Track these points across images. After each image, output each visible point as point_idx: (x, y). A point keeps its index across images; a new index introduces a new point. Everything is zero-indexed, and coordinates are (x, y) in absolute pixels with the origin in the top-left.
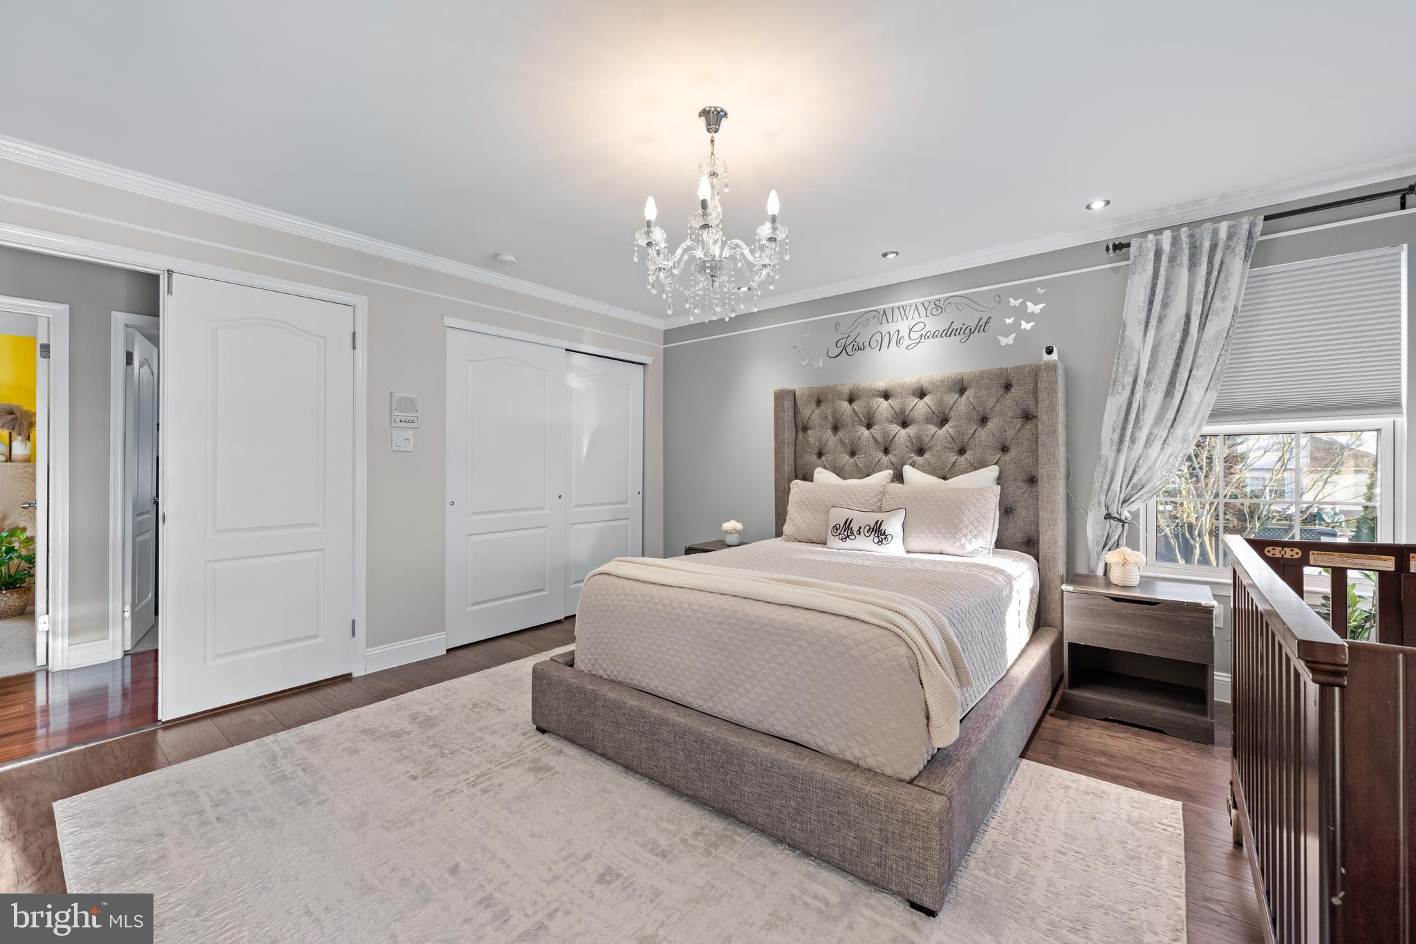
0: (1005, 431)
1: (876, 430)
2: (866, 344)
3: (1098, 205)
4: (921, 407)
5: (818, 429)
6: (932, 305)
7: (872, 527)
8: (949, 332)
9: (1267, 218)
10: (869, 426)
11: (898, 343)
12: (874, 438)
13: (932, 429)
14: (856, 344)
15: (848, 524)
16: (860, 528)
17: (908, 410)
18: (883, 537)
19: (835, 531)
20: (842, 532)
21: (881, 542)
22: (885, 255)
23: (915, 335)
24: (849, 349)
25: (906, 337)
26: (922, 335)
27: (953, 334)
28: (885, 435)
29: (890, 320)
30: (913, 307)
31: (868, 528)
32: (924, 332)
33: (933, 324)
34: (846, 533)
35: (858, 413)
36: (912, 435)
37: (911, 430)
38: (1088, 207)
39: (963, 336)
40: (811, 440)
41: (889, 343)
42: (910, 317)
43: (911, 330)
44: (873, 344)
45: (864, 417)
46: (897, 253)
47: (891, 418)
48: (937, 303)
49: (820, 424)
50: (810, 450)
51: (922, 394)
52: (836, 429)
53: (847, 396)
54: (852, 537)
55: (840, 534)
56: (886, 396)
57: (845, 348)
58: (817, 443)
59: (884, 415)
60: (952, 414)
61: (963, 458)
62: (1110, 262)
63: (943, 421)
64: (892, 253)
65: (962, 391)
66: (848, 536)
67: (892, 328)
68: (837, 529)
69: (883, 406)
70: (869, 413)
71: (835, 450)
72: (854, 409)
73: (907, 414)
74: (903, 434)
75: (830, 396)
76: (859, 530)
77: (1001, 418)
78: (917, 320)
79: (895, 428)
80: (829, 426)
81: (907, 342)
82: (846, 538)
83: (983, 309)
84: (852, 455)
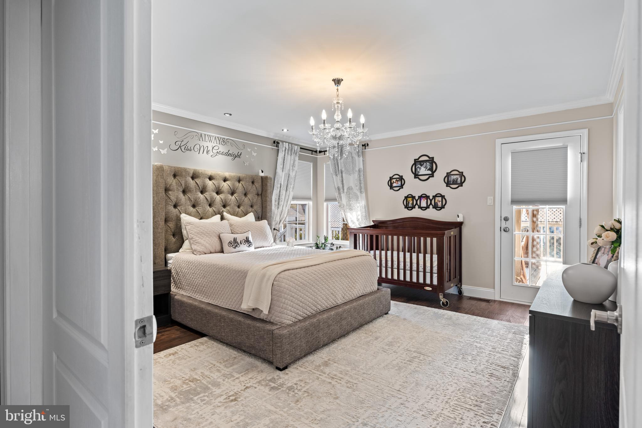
0: (253, 199)
1: (207, 195)
2: (192, 148)
3: (285, 130)
4: (225, 186)
5: (176, 191)
6: (221, 140)
7: (245, 240)
8: (228, 154)
9: (301, 148)
10: (202, 192)
11: (207, 152)
12: (206, 199)
13: (230, 196)
14: (187, 147)
15: (235, 240)
16: (241, 241)
17: (221, 187)
18: (250, 244)
19: (230, 244)
20: (234, 244)
21: (250, 246)
22: (225, 114)
23: (215, 151)
24: (183, 148)
25: (211, 151)
26: (217, 152)
27: (229, 155)
28: (212, 198)
29: (204, 140)
30: (214, 137)
31: (244, 241)
32: (218, 151)
33: (222, 149)
34: (235, 245)
35: (199, 185)
36: (222, 198)
37: (222, 196)
38: (283, 130)
39: (233, 157)
40: (172, 198)
41: (203, 151)
42: (213, 142)
43: (213, 148)
44: (196, 149)
45: (201, 187)
46: (231, 115)
47: (214, 190)
48: (223, 139)
49: (177, 188)
50: (171, 203)
51: (225, 180)
52: (184, 192)
53: (191, 175)
54: (238, 246)
55: (233, 245)
56: (211, 178)
57: (180, 147)
58: (175, 199)
59: (211, 188)
60: (237, 191)
61: (240, 209)
62: (271, 146)
63: (232, 194)
64: (228, 114)
65: (239, 181)
66: (237, 246)
67: (205, 144)
68: (231, 243)
69: (210, 183)
70: (204, 186)
71: (186, 204)
72: (196, 183)
73: (221, 188)
74: (218, 198)
75: (184, 174)
76: (241, 242)
77: (252, 194)
78: (215, 144)
79: (215, 194)
80: (182, 190)
81: (211, 153)
82: (236, 247)
83: (240, 149)
84: (194, 207)
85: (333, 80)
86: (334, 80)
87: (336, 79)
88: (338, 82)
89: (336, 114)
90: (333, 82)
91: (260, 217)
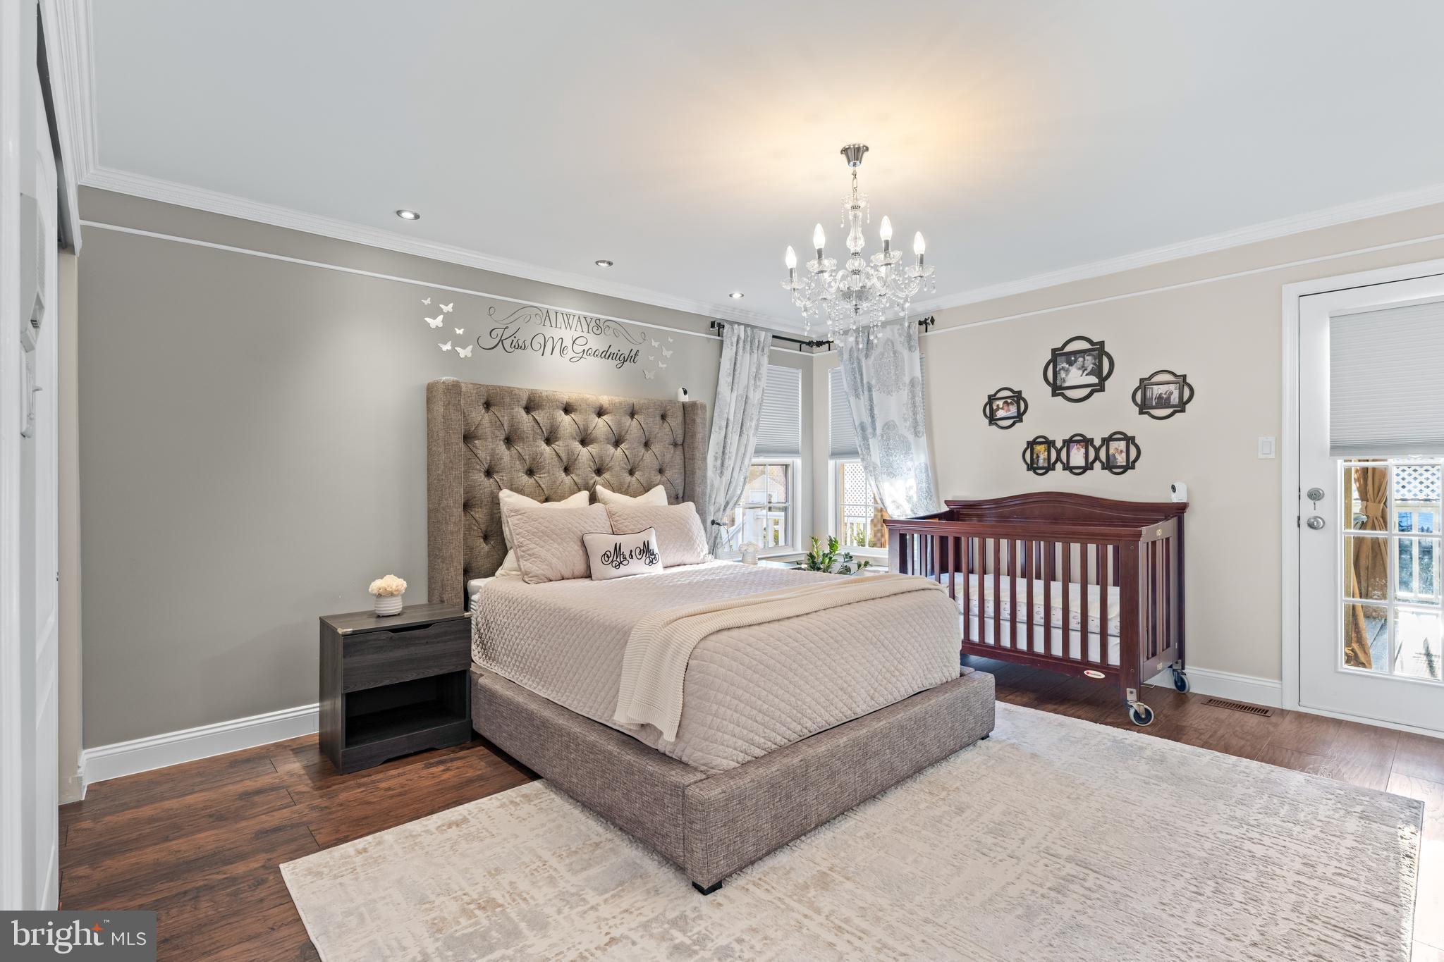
0: (664, 455)
1: (559, 446)
2: (528, 343)
3: (737, 296)
4: (600, 426)
5: (490, 440)
6: (593, 324)
7: (642, 548)
8: (607, 355)
10: (548, 441)
11: (562, 351)
12: (558, 455)
13: (611, 449)
14: (515, 340)
15: (618, 548)
16: (631, 551)
17: (591, 428)
18: (653, 557)
19: (607, 559)
20: (615, 559)
21: (651, 562)
22: (597, 263)
23: (578, 349)
24: (507, 343)
25: (570, 348)
26: (584, 350)
27: (611, 357)
28: (570, 453)
29: (554, 325)
30: (576, 318)
31: (638, 550)
32: (586, 348)
33: (595, 343)
34: (618, 560)
35: (541, 425)
36: (594, 454)
37: (593, 449)
38: (731, 296)
39: (619, 362)
40: (481, 454)
41: (553, 350)
42: (573, 328)
43: (574, 342)
44: (536, 346)
45: (546, 429)
46: (610, 264)
47: (575, 434)
48: (598, 321)
49: (493, 433)
50: (478, 467)
51: (600, 413)
52: (508, 441)
53: (524, 403)
54: (625, 563)
55: (612, 562)
56: (567, 409)
57: (501, 340)
58: (488, 457)
59: (568, 431)
60: (628, 436)
61: (634, 478)
62: (706, 334)
63: (617, 444)
64: (603, 262)
65: (632, 415)
66: (621, 562)
67: (557, 333)
68: (608, 557)
69: (565, 421)
70: (552, 426)
71: (512, 467)
72: (536, 420)
73: (589, 432)
74: (584, 453)
75: (507, 400)
76: (631, 554)
77: (662, 444)
78: (579, 333)
79: (577, 445)
80: (503, 437)
81: (570, 354)
82: (619, 565)
83: (634, 342)
84: (530, 474)
85: (842, 153)
86: (845, 151)
87: (849, 148)
88: (854, 154)
89: (852, 235)
90: (844, 157)
91: (681, 495)
